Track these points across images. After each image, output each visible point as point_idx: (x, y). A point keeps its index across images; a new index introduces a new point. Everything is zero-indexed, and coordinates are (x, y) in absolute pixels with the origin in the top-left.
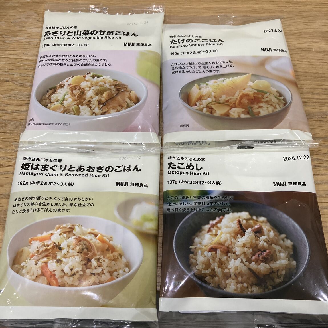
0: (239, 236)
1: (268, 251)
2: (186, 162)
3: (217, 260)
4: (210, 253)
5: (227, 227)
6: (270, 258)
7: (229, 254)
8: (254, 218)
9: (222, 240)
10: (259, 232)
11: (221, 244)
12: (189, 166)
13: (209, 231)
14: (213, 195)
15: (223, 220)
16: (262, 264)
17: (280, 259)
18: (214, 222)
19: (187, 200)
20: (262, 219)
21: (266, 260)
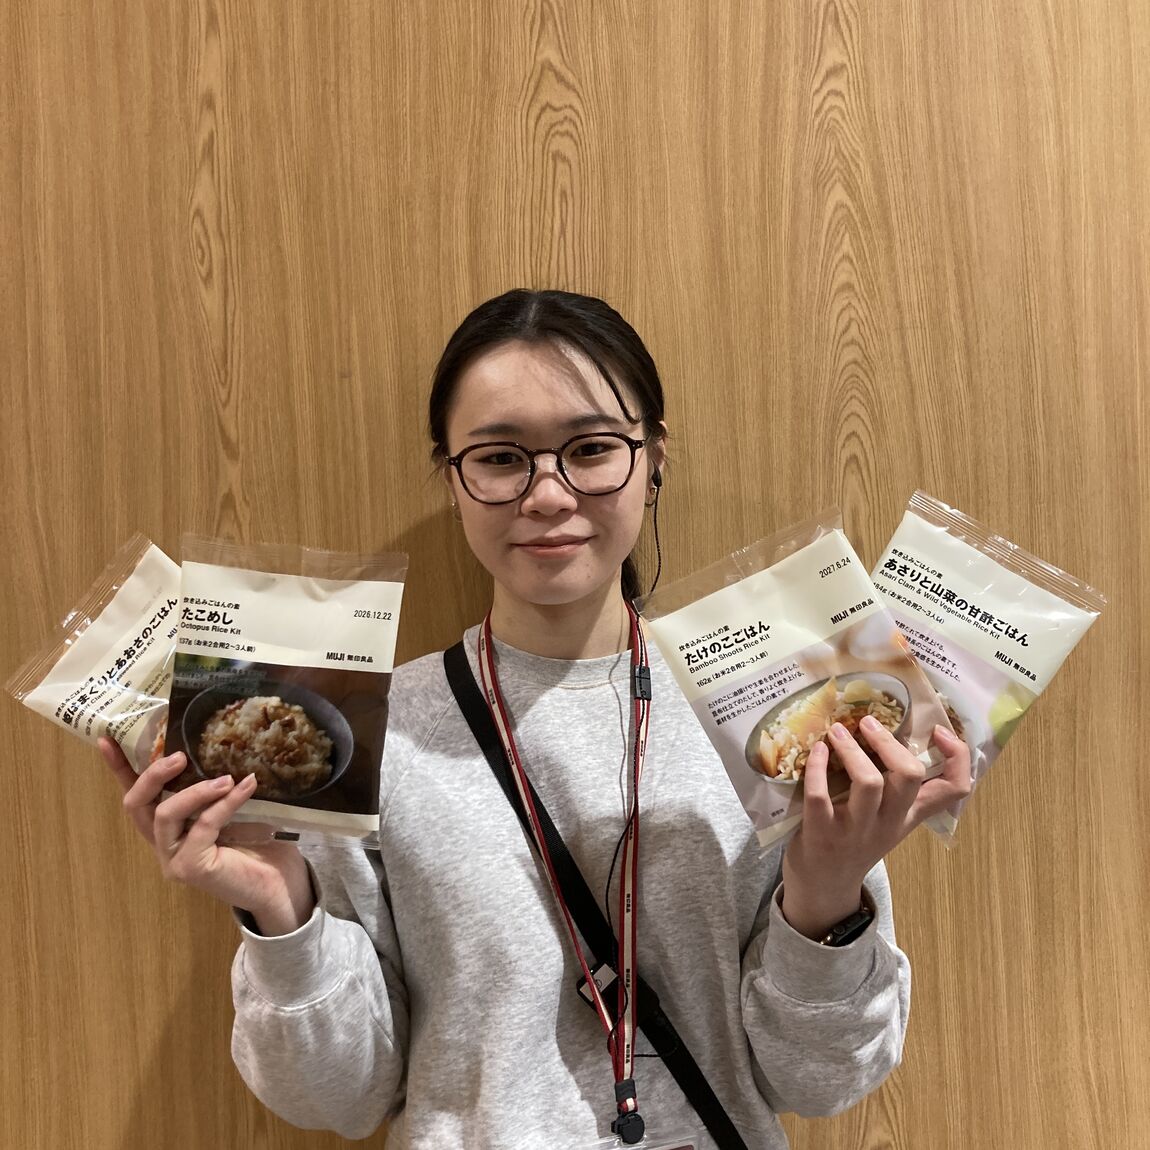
0: (261, 728)
1: (297, 750)
2: (209, 609)
3: (230, 756)
4: (221, 748)
5: (248, 715)
6: (299, 759)
7: (246, 751)
8: (287, 705)
9: (238, 732)
10: (289, 726)
11: (236, 737)
12: (212, 616)
13: (224, 718)
14: (239, 668)
15: (244, 706)
16: (287, 766)
17: (312, 761)
18: (232, 707)
19: (203, 671)
20: (297, 708)
21: (292, 762)
